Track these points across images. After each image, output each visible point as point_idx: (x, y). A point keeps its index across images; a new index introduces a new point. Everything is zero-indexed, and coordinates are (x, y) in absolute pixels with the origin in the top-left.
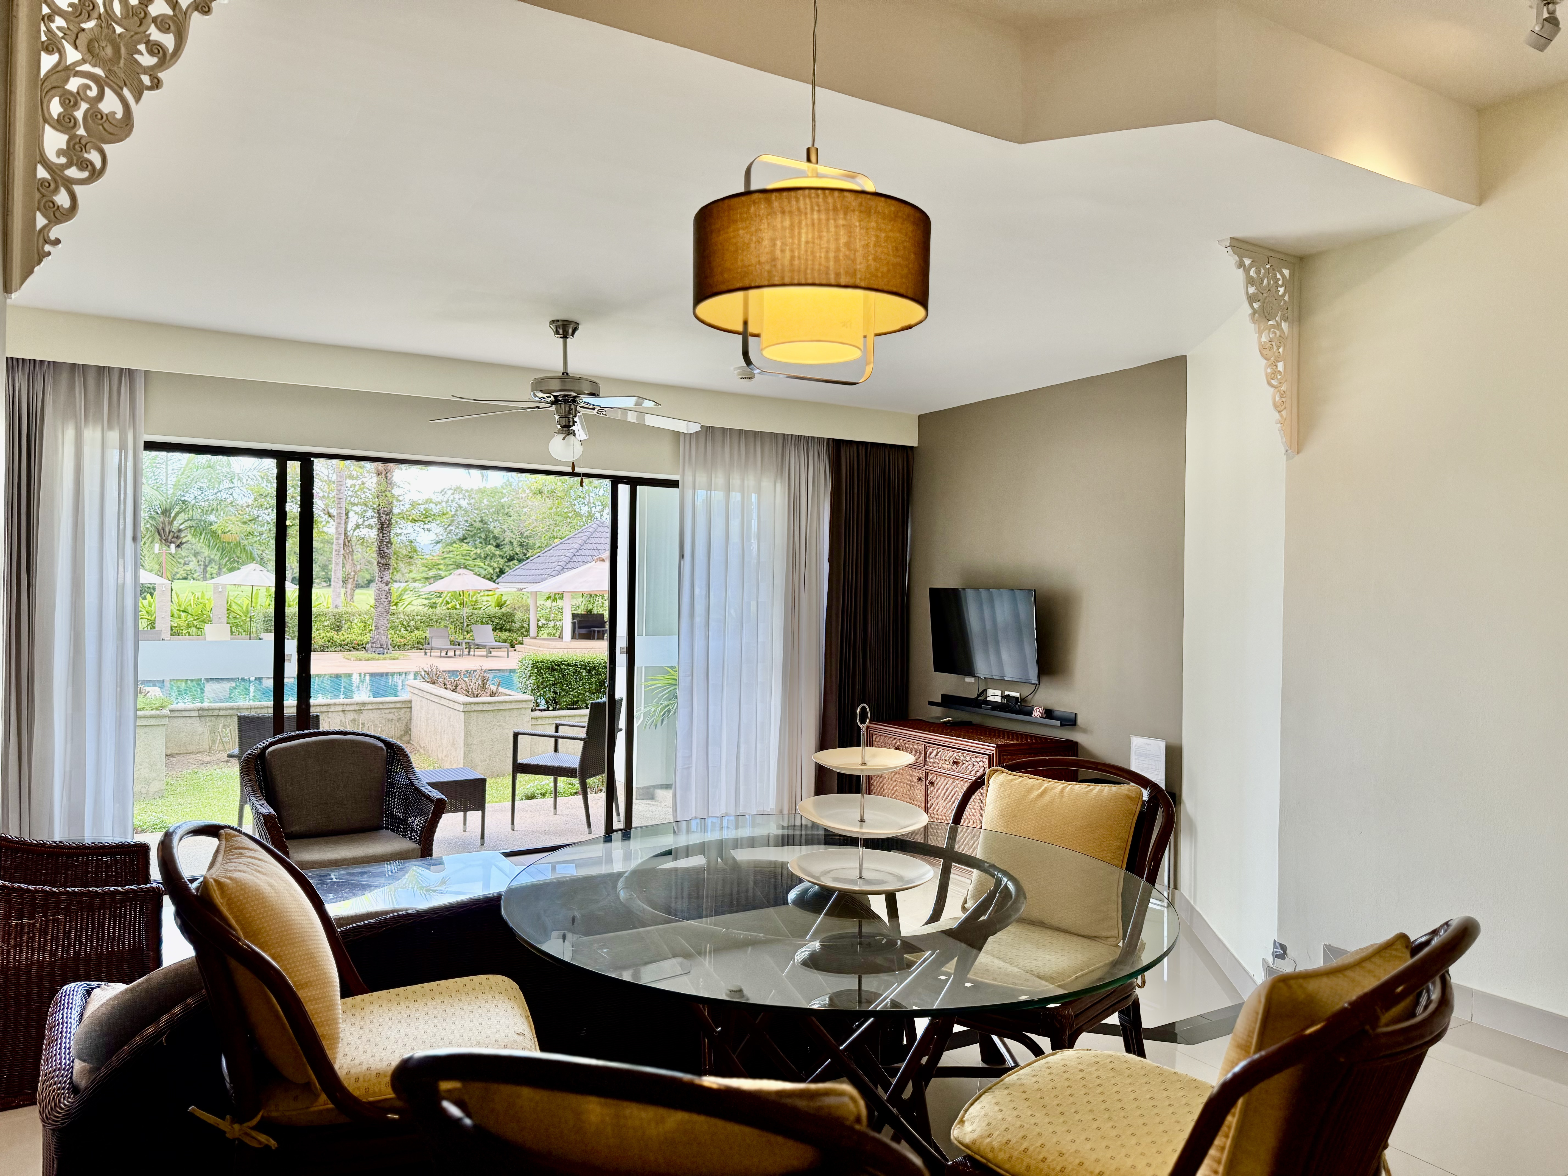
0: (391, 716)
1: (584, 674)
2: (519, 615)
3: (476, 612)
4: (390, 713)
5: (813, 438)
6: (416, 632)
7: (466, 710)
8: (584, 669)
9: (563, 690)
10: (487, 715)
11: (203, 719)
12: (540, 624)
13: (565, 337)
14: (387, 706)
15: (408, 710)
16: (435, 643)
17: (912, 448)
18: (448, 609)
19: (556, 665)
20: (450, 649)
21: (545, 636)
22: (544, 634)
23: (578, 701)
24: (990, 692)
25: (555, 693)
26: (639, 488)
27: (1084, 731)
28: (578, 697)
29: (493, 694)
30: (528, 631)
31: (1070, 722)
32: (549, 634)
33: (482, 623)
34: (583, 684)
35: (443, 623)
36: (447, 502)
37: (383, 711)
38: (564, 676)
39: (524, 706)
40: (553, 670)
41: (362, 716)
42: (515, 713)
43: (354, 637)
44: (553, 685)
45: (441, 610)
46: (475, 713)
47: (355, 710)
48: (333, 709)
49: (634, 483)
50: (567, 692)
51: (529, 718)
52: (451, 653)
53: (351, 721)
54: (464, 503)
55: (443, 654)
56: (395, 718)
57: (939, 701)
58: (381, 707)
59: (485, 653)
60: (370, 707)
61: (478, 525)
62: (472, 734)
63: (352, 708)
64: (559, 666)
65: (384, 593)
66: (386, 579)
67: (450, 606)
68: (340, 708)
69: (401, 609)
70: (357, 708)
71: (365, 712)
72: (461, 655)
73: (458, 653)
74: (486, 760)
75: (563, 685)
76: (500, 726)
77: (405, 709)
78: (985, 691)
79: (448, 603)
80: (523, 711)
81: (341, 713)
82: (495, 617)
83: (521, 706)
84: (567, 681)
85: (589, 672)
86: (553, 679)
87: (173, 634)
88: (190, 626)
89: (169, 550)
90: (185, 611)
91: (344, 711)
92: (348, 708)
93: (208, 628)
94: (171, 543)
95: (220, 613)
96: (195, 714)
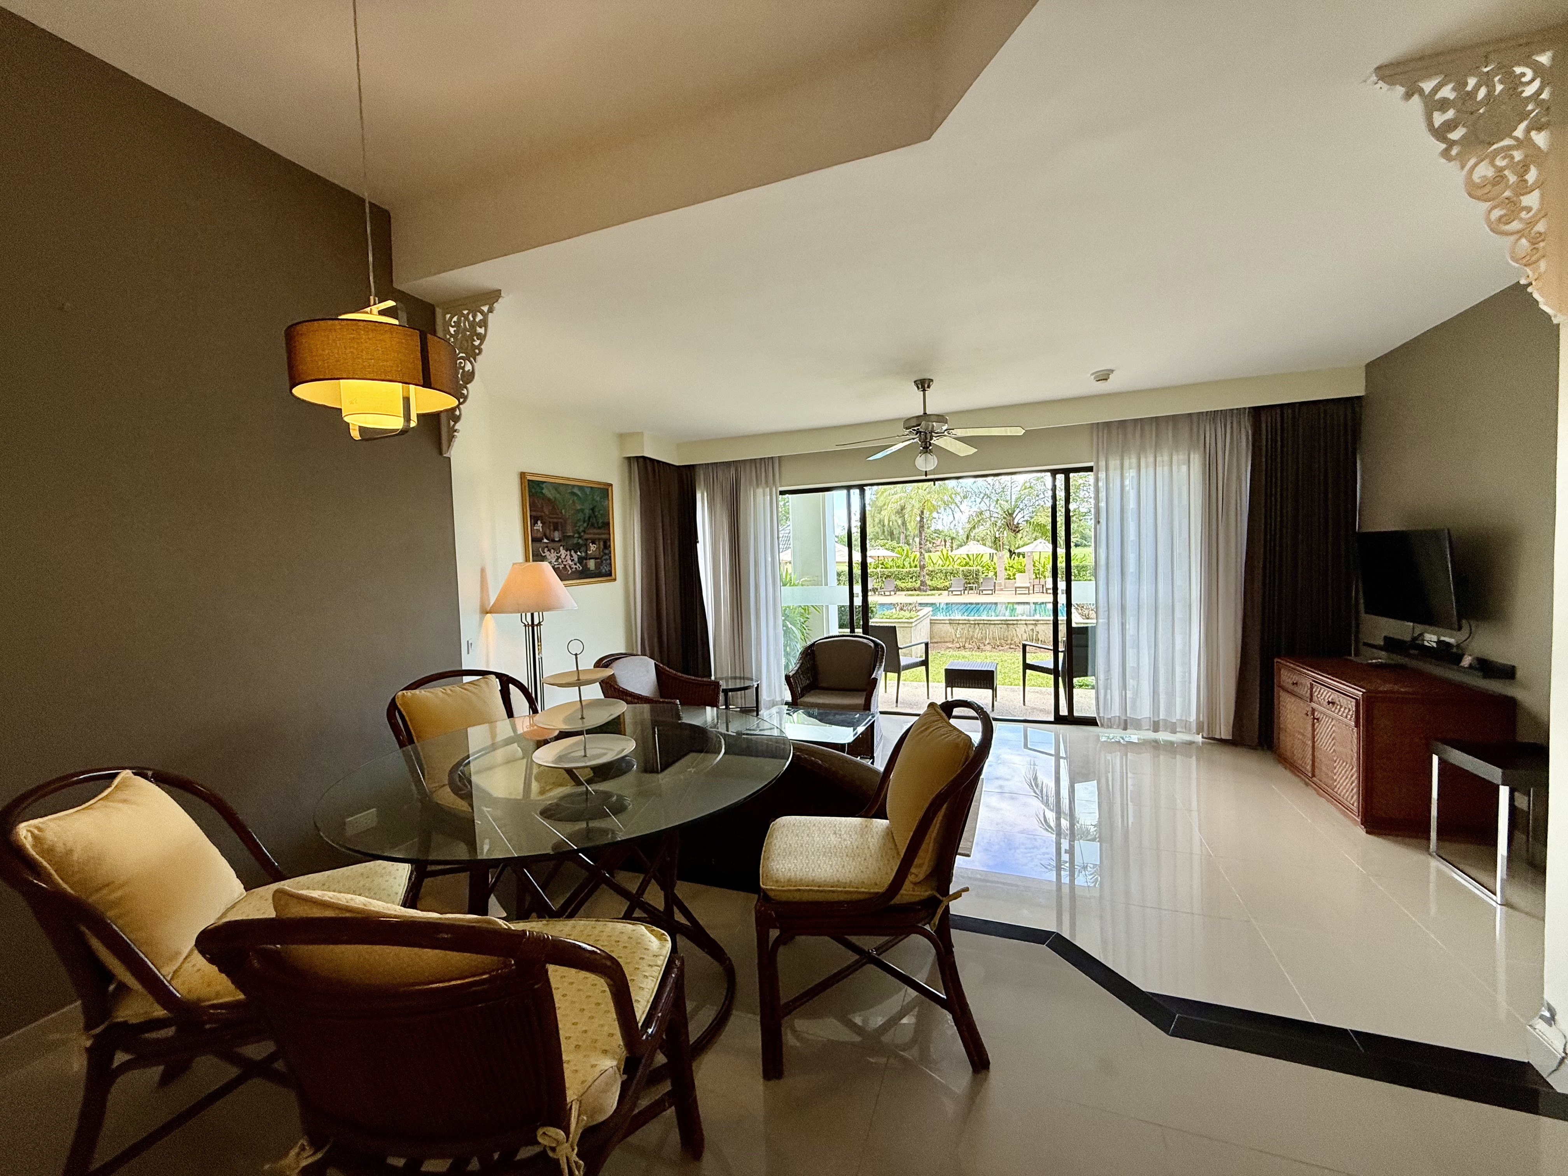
5: (1232, 410)
13: (924, 390)
17: (1359, 398)
24: (1428, 636)
26: (1071, 475)
27: (1525, 687)
31: (1508, 673)
41: (1037, 628)
47: (1033, 624)
48: (1019, 622)
49: (1067, 472)
57: (1382, 643)
60: (1042, 622)
68: (1024, 622)
78: (1421, 635)
87: (1006, 579)
88: (1014, 575)
89: (1013, 534)
90: (1012, 567)
91: (1026, 624)
92: (1028, 622)
93: (1018, 575)
94: (1014, 531)
95: (1030, 568)
96: (948, 622)
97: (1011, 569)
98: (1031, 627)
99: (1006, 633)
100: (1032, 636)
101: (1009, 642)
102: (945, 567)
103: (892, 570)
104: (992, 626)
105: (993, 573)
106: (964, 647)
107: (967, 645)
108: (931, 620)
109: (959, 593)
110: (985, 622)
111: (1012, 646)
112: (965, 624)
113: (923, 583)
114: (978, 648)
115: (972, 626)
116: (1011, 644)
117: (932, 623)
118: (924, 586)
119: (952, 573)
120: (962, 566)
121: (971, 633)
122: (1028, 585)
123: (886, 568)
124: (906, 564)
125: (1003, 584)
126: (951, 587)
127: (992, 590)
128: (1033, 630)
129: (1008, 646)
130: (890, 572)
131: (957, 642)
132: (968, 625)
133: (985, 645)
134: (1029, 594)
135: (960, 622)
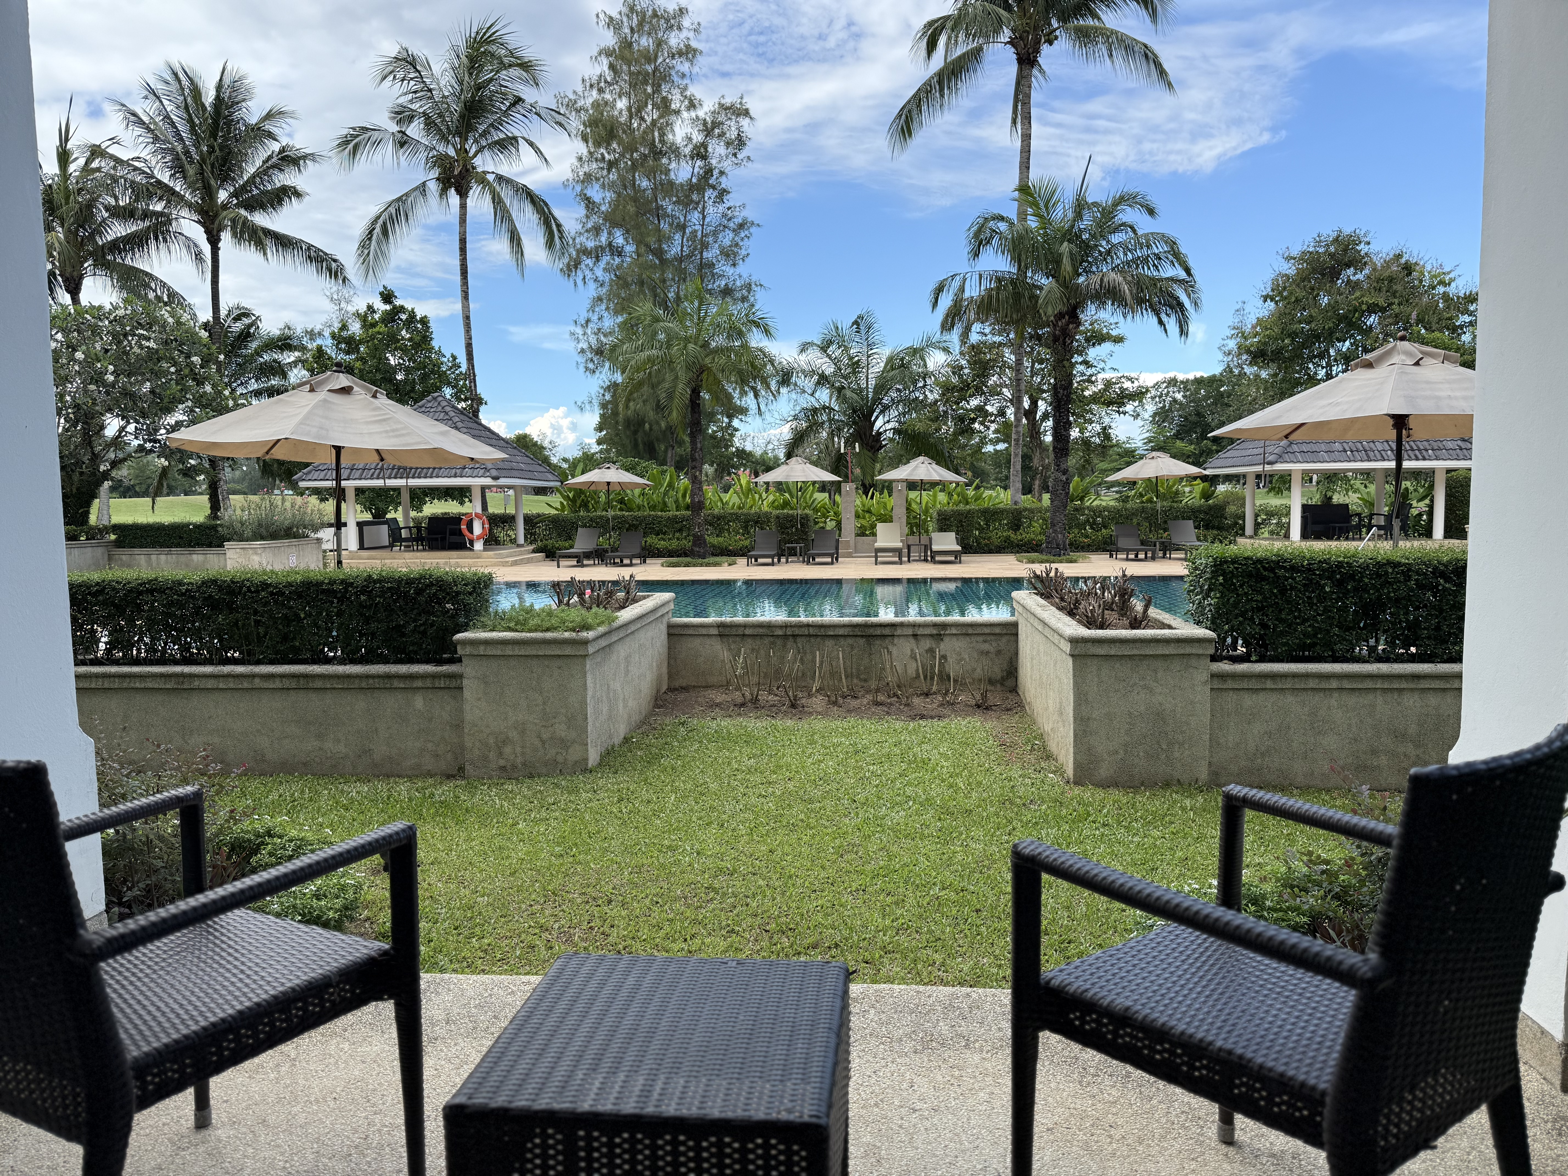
0: (986, 647)
1: (1327, 589)
2: (1231, 509)
3: (1175, 505)
4: (985, 641)
6: (1103, 530)
7: (1076, 653)
8: (1328, 578)
9: (1281, 621)
10: (1118, 665)
11: (725, 640)
12: (1259, 520)
14: (979, 630)
15: (1012, 638)
16: (1122, 543)
18: (1142, 502)
19: (1265, 569)
20: (1141, 550)
21: (1266, 535)
22: (1265, 532)
23: (1313, 645)
25: (1264, 626)
28: (1315, 635)
29: (1135, 624)
30: (1243, 528)
32: (1272, 533)
33: (1184, 519)
34: (1326, 610)
35: (1135, 520)
36: (1160, 397)
37: (974, 639)
38: (1283, 591)
39: (1194, 651)
40: (1261, 578)
41: (942, 646)
42: (1176, 665)
43: (1032, 536)
44: (1260, 609)
45: (1134, 504)
46: (1095, 661)
47: (931, 635)
50: (1290, 626)
51: (1205, 676)
52: (1141, 556)
53: (927, 651)
54: (1179, 396)
55: (1132, 556)
56: (992, 650)
58: (970, 631)
59: (1183, 556)
60: (954, 631)
61: (1193, 418)
62: (1090, 699)
63: (927, 631)
64: (1272, 570)
65: (1060, 484)
66: (1063, 466)
67: (1144, 499)
68: (910, 631)
69: (1088, 504)
70: (935, 632)
71: (946, 640)
72: (1153, 558)
73: (1149, 555)
74: (1117, 752)
75: (1280, 611)
76: (1145, 687)
77: (1007, 637)
79: (1141, 495)
80: (1194, 662)
81: (912, 640)
82: (1200, 511)
83: (1188, 650)
84: (1288, 602)
85: (1340, 584)
86: (1260, 598)
87: (858, 535)
88: (873, 526)
89: (870, 454)
90: (869, 511)
91: (915, 636)
92: (920, 631)
93: (880, 527)
94: (872, 447)
95: (900, 513)
96: (714, 631)
97: (867, 515)
98: (927, 644)
99: (866, 661)
100: (933, 667)
101: (873, 685)
102: (745, 511)
103: (640, 514)
104: (830, 643)
105: (834, 523)
106: (755, 701)
107: (764, 696)
108: (670, 626)
109: (769, 560)
110: (812, 631)
111: (881, 698)
112: (761, 636)
113: (699, 540)
114: (793, 706)
115: (779, 642)
116: (878, 690)
117: (675, 633)
118: (699, 546)
119: (757, 522)
120: (777, 508)
121: (774, 660)
122: (900, 545)
123: (630, 510)
124: (670, 501)
125: (852, 543)
126: (753, 549)
127: (831, 555)
128: (931, 651)
129: (869, 697)
130: (636, 518)
131: (738, 689)
132: (767, 641)
133: (810, 696)
134: (901, 563)
135: (748, 631)
